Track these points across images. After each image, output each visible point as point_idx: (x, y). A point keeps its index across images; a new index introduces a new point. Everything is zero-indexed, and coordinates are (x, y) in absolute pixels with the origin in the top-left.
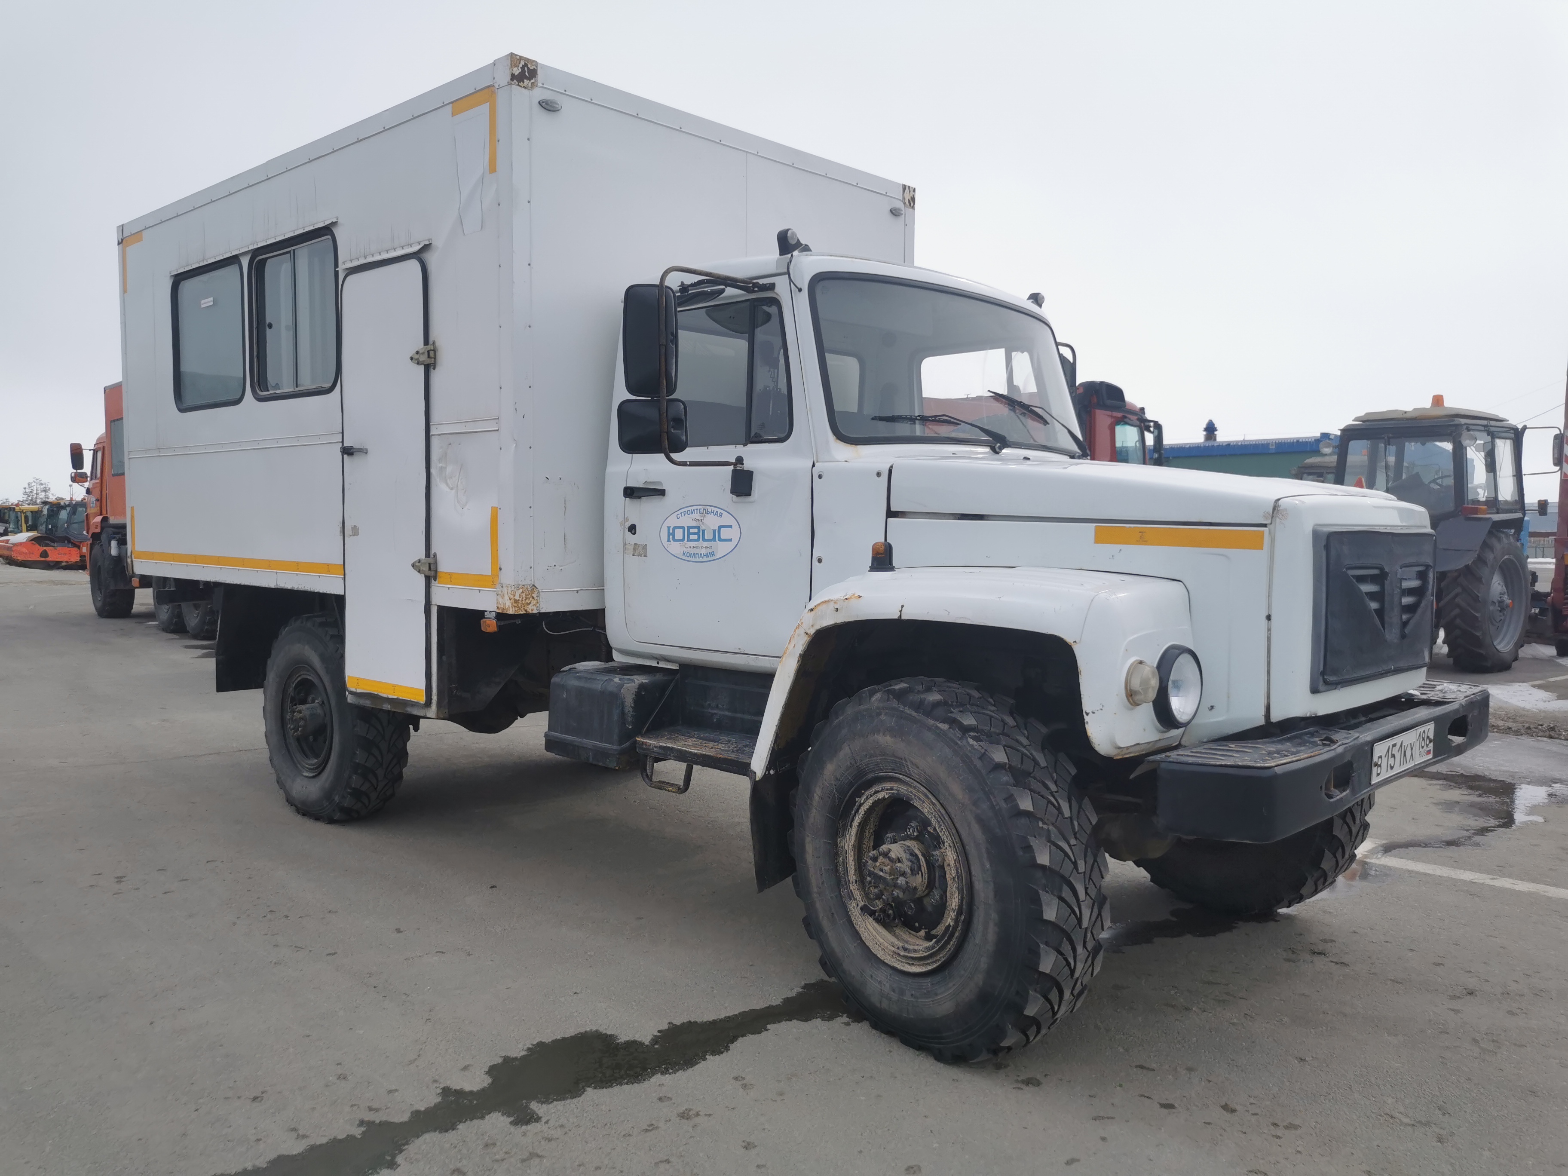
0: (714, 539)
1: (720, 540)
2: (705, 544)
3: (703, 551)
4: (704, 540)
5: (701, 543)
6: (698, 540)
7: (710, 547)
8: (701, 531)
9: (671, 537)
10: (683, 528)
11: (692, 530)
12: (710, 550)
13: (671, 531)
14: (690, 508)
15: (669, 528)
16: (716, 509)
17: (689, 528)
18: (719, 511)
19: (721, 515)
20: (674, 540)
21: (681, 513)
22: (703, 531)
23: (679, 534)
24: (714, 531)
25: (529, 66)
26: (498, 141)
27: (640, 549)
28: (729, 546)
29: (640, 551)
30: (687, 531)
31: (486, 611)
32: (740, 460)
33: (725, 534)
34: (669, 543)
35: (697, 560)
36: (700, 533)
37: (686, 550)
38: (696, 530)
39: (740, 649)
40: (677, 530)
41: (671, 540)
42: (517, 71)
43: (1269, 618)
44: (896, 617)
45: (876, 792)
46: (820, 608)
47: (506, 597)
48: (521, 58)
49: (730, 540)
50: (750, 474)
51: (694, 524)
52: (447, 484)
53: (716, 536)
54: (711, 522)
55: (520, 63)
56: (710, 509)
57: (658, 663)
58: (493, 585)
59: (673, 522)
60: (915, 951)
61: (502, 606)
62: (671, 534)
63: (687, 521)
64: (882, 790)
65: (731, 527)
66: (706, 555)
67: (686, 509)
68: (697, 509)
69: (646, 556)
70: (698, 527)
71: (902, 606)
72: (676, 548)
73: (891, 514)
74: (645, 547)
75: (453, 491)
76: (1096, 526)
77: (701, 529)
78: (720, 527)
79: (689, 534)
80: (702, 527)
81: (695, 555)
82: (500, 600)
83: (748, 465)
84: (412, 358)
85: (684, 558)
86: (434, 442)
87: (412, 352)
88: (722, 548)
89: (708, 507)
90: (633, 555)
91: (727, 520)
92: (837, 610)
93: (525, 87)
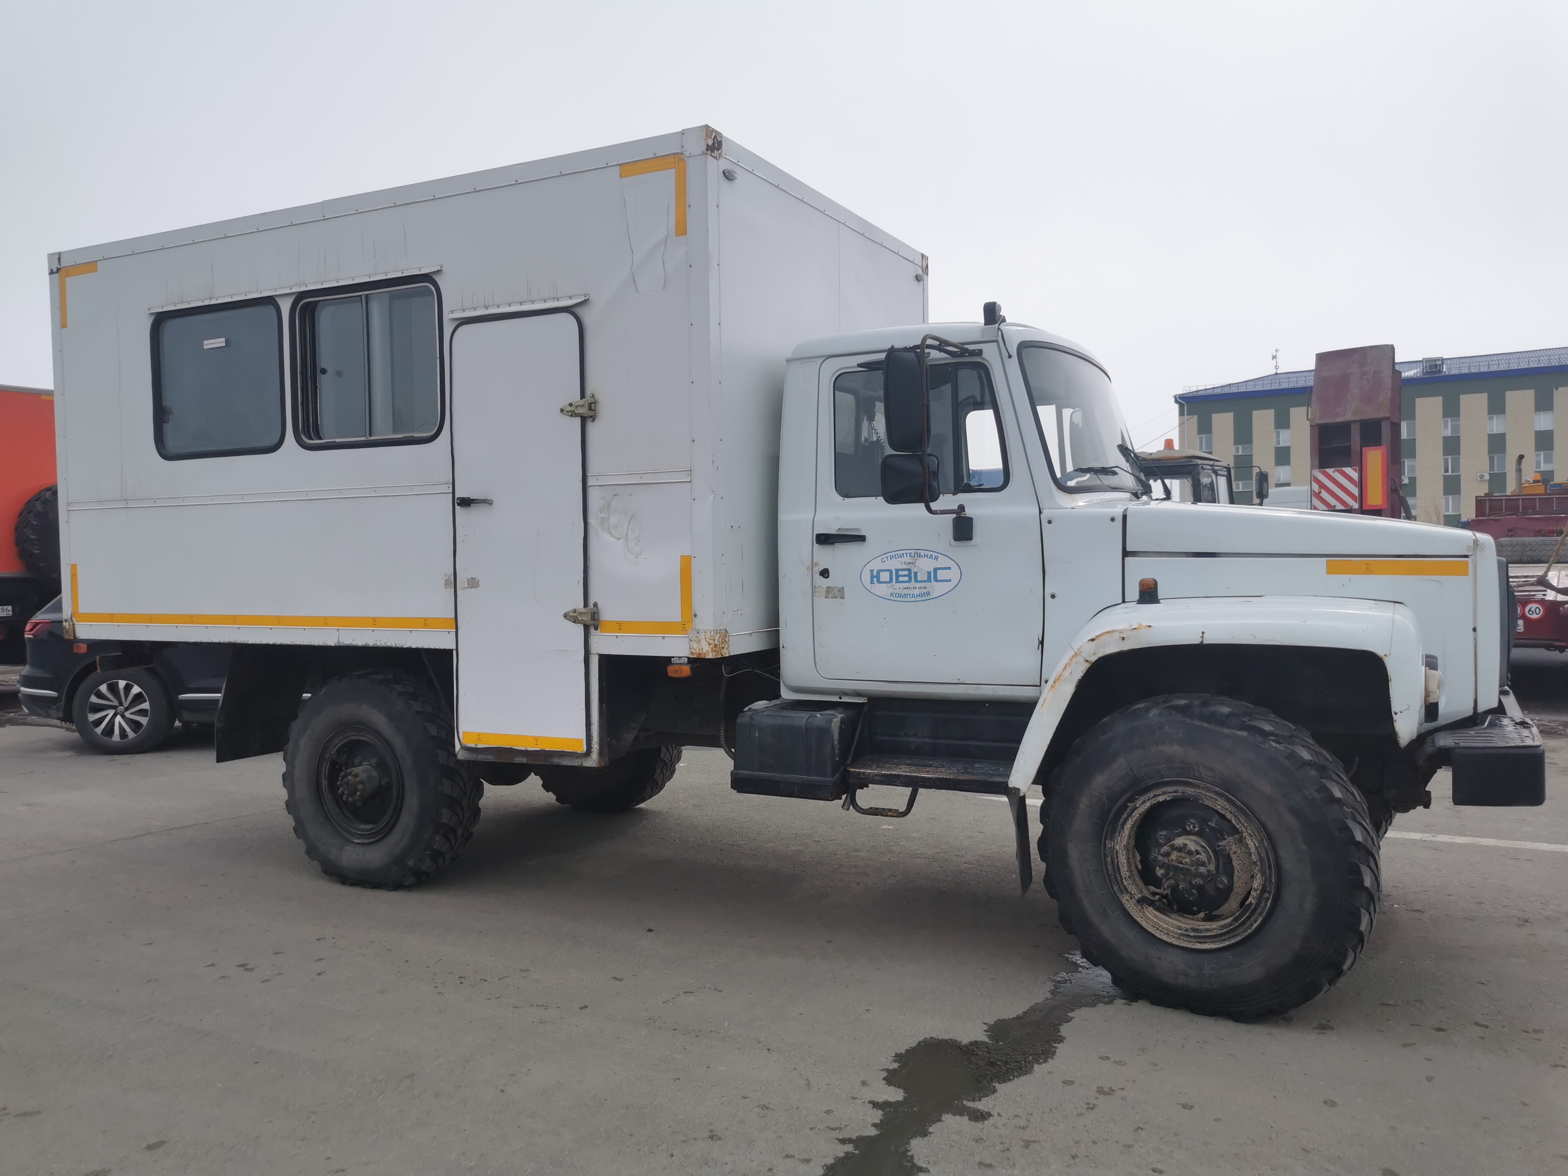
5: (913, 584)
7: (925, 588)
14: (898, 553)
16: (930, 553)
25: (718, 138)
26: (689, 206)
27: (836, 592)
28: (948, 586)
29: (838, 593)
30: (895, 574)
31: (673, 657)
32: (962, 508)
33: (941, 575)
34: (873, 585)
35: (909, 599)
36: (912, 575)
37: (894, 591)
38: (906, 573)
39: (959, 679)
40: (882, 574)
41: (875, 582)
42: (710, 142)
43: (1475, 630)
44: (1198, 642)
45: (1155, 796)
46: (1103, 638)
47: (704, 643)
48: (713, 130)
49: (950, 581)
50: (970, 520)
51: (904, 567)
52: (611, 534)
53: (932, 576)
54: (924, 565)
55: (712, 135)
56: (922, 553)
57: (840, 698)
58: (684, 630)
59: (876, 565)
60: (1208, 930)
61: (698, 651)
62: (875, 577)
63: (894, 564)
64: (1164, 793)
65: (950, 568)
66: (920, 595)
67: (893, 554)
68: (907, 554)
69: (842, 598)
70: (909, 570)
71: (1203, 633)
72: (882, 590)
73: (1126, 553)
74: (841, 590)
75: (621, 541)
76: (1327, 560)
77: (912, 571)
78: (936, 570)
79: (898, 576)
80: (914, 570)
81: (905, 596)
82: (695, 645)
83: (969, 512)
84: (562, 411)
85: (892, 598)
86: (592, 494)
87: (564, 403)
88: (937, 589)
89: (920, 551)
90: (826, 598)
91: (943, 562)
92: (1123, 639)
93: (715, 158)
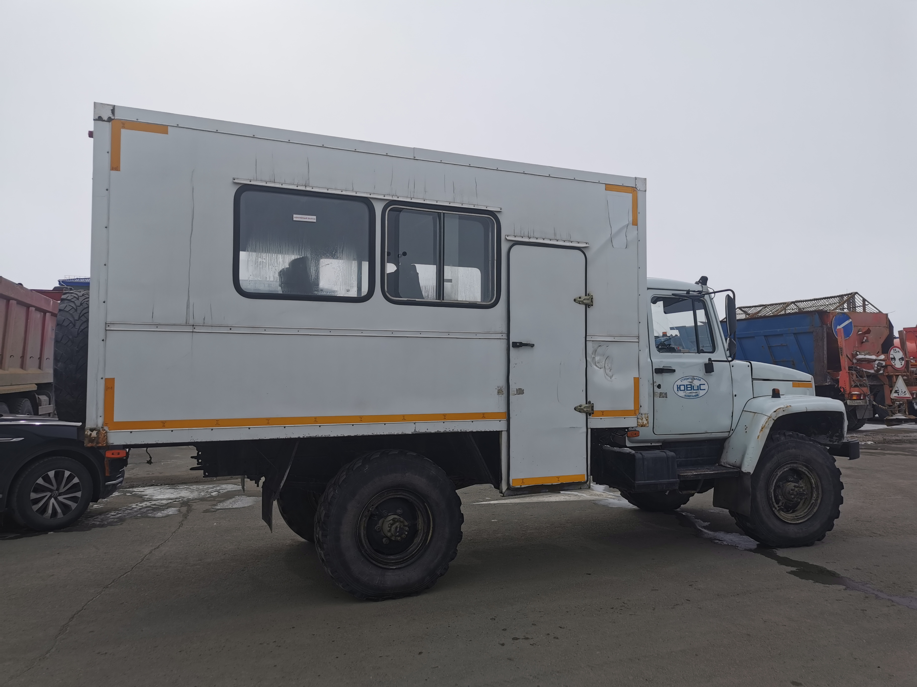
0: (698, 390)
1: (701, 389)
2: (694, 391)
3: (694, 394)
4: (694, 390)
5: (692, 391)
6: (691, 390)
7: (697, 393)
8: (692, 387)
9: (679, 389)
10: (684, 385)
11: (688, 386)
12: (697, 394)
13: (679, 387)
14: (687, 377)
15: (677, 385)
16: (698, 378)
17: (687, 385)
18: (699, 378)
19: (700, 380)
20: (680, 390)
21: (683, 379)
22: (693, 386)
23: (682, 388)
24: (698, 386)
27: (664, 394)
28: (705, 392)
29: (664, 395)
30: (686, 387)
31: (629, 427)
32: (710, 359)
33: (702, 387)
34: (678, 392)
35: (691, 398)
36: (692, 388)
37: (686, 394)
38: (690, 386)
39: (706, 431)
40: (681, 386)
41: (679, 390)
44: (806, 411)
46: (777, 411)
47: (644, 419)
49: (705, 389)
50: (712, 365)
51: (689, 383)
53: (699, 388)
54: (696, 383)
56: (695, 378)
57: (651, 444)
58: (635, 414)
59: (679, 383)
61: (641, 424)
62: (679, 388)
63: (686, 382)
65: (704, 384)
66: (695, 396)
67: (685, 378)
68: (690, 378)
69: (666, 397)
70: (691, 385)
71: (806, 408)
72: (681, 394)
73: (753, 379)
74: (666, 394)
75: (602, 369)
76: (792, 382)
77: (692, 385)
78: (700, 385)
79: (687, 387)
80: (693, 385)
81: (690, 396)
82: (640, 421)
84: (575, 300)
85: (685, 397)
86: (589, 344)
87: (576, 296)
88: (701, 393)
89: (694, 377)
90: (660, 397)
91: (702, 382)
92: (784, 411)
